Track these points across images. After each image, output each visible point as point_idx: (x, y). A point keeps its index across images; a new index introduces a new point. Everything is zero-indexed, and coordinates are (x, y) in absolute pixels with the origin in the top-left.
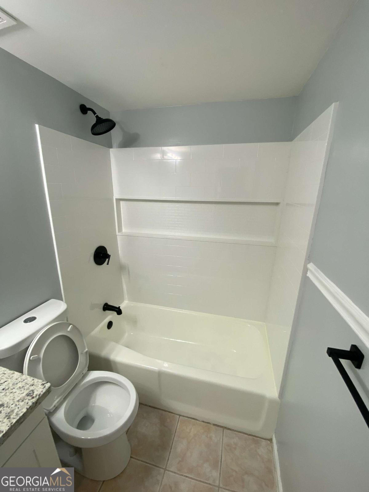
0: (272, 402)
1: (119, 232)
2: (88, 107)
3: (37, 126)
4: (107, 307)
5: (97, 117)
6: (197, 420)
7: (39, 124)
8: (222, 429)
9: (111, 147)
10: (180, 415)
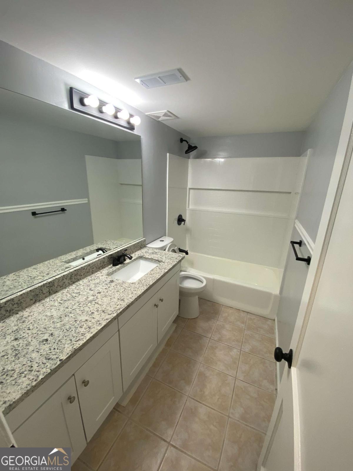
0: (276, 296)
1: (188, 208)
2: (184, 139)
3: (168, 154)
4: (181, 251)
5: (189, 145)
6: (233, 308)
7: (169, 153)
8: (246, 313)
9: (189, 158)
10: (223, 305)
